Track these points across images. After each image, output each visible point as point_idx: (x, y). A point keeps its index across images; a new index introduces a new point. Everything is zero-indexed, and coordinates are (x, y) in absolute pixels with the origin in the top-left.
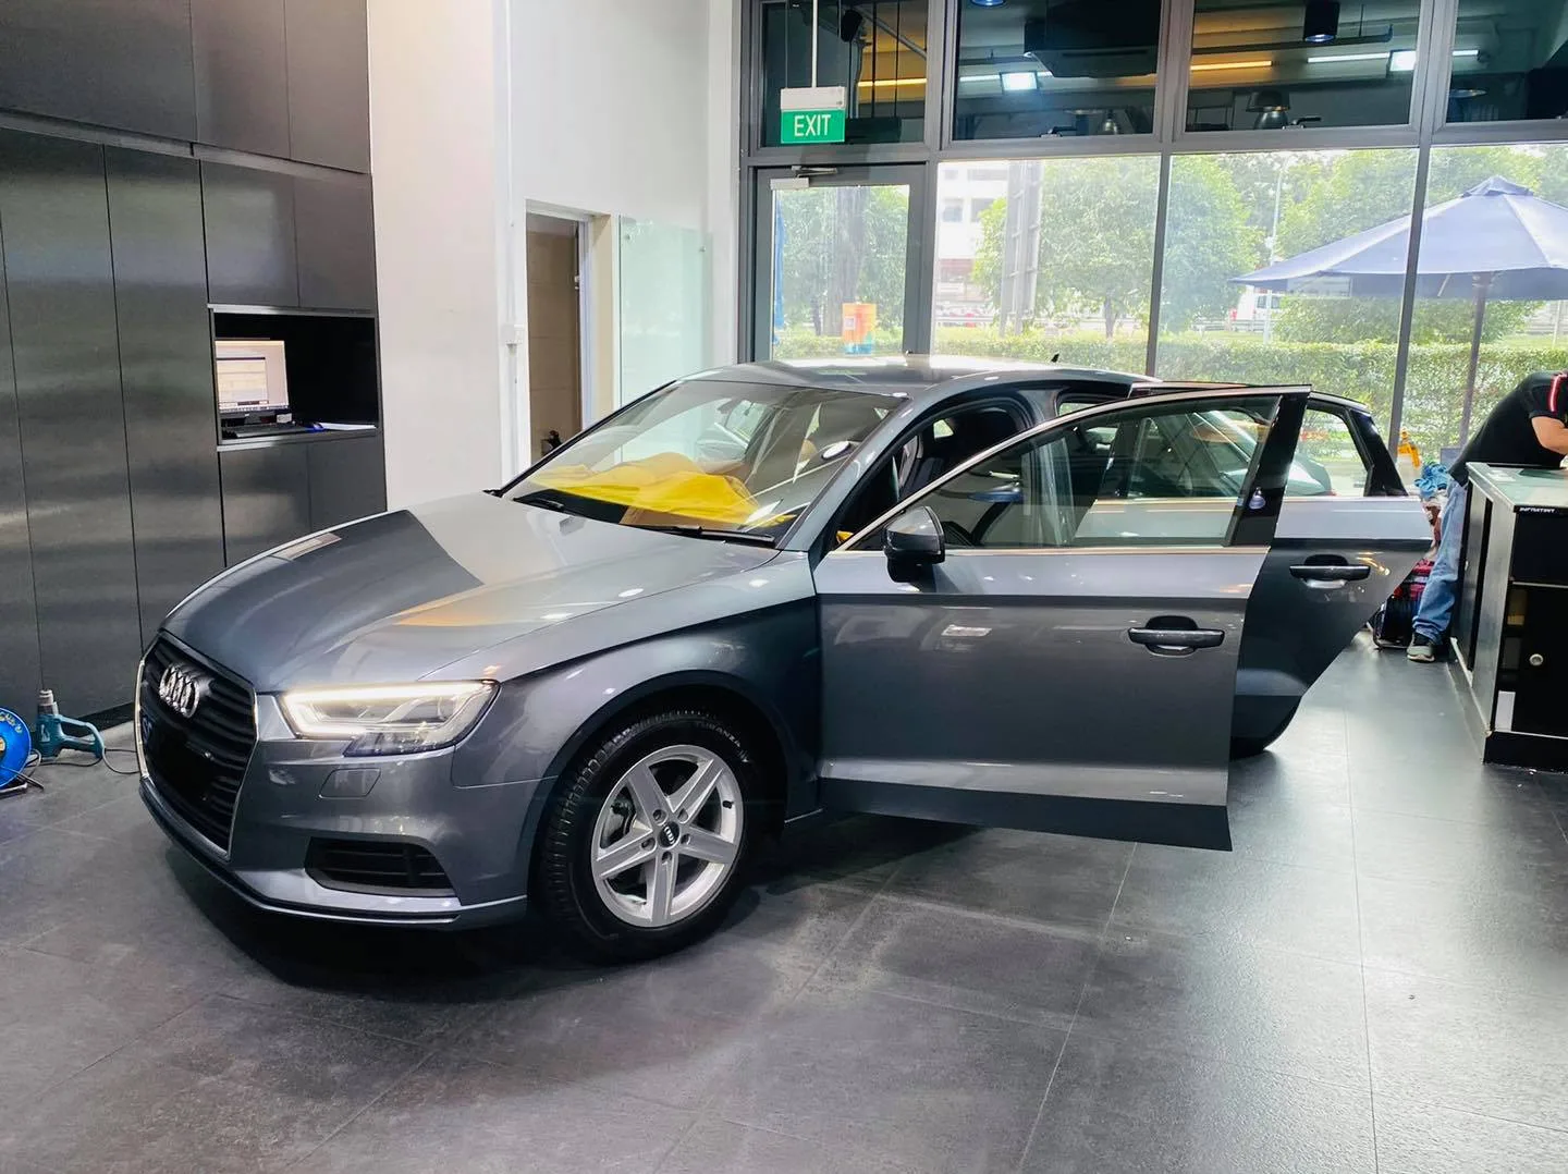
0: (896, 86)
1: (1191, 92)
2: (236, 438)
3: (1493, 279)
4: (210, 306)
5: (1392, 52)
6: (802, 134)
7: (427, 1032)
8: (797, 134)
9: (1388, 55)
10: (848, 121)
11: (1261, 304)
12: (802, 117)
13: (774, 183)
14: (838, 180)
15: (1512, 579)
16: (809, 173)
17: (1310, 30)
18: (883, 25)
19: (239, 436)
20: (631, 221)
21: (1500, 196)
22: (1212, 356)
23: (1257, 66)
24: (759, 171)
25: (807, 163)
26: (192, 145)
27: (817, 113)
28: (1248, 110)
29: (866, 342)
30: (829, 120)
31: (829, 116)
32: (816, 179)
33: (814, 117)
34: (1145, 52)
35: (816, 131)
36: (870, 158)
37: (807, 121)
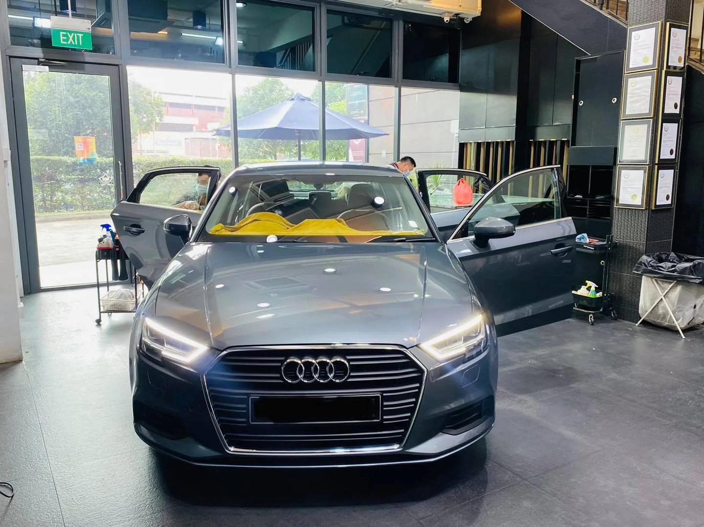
6: (66, 43)
8: (62, 42)
12: (65, 33)
13: (24, 67)
16: (49, 63)
24: (12, 59)
25: (48, 58)
27: (74, 32)
29: (91, 157)
30: (82, 37)
32: (52, 67)
33: (73, 34)
34: (159, 22)
35: (75, 43)
36: (87, 59)
37: (68, 36)
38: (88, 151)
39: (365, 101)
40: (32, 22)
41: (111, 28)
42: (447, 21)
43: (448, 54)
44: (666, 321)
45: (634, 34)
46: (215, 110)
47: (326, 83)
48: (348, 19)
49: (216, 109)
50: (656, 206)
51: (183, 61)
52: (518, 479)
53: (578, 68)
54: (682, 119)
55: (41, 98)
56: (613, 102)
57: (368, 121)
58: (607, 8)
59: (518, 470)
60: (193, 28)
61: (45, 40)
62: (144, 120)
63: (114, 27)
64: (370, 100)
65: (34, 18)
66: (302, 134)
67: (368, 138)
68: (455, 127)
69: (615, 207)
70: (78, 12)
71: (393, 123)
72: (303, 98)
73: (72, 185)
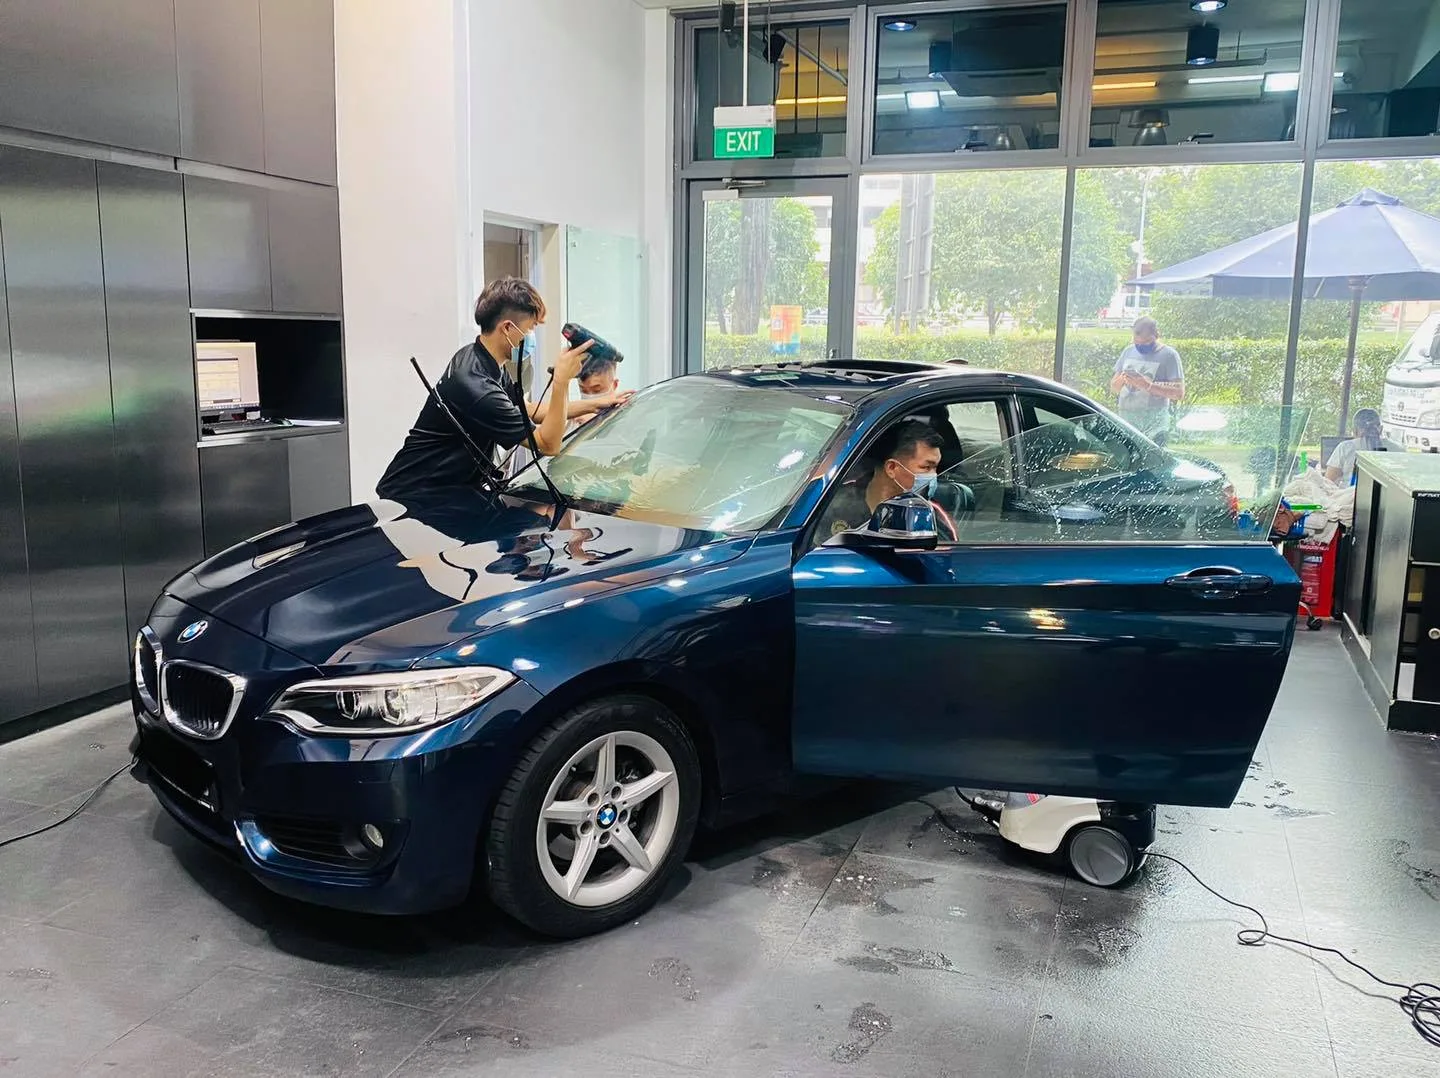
0: (818, 103)
1: (1093, 109)
2: (214, 434)
3: (1367, 282)
4: (191, 311)
5: (1266, 74)
6: (734, 150)
7: (440, 999)
8: (729, 149)
9: (1262, 77)
10: (776, 137)
11: (1130, 303)
12: (734, 134)
13: (706, 194)
14: (765, 191)
15: (1412, 559)
16: (738, 184)
17: (1192, 54)
18: (805, 51)
19: (216, 432)
20: (577, 230)
21: (1374, 206)
22: (1095, 351)
23: (1143, 87)
24: (692, 183)
25: (737, 176)
26: (176, 159)
27: (748, 130)
28: (1130, 126)
29: (793, 341)
30: (759, 136)
31: (760, 132)
32: (744, 191)
33: (745, 133)
34: (1044, 73)
35: (747, 147)
36: (796, 171)
37: (738, 138)
38: (788, 331)
70: (758, 93)
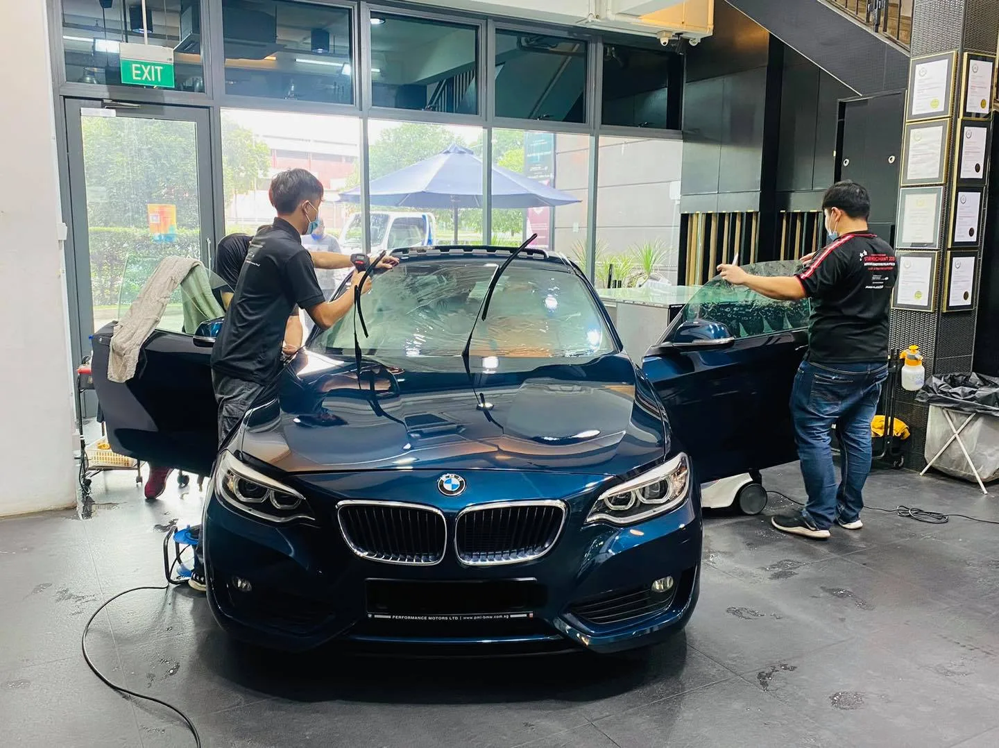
6: (139, 78)
8: (134, 78)
12: (139, 66)
13: (83, 110)
14: (137, 113)
16: (117, 105)
24: (67, 100)
25: (115, 98)
27: (151, 64)
29: (169, 232)
31: (162, 68)
32: (121, 111)
33: (149, 67)
34: (265, 46)
35: (151, 78)
36: (167, 100)
37: (142, 69)
38: (165, 224)
39: (550, 153)
40: (92, 44)
41: (200, 54)
42: (665, 43)
43: (667, 89)
44: (962, 470)
45: (918, 67)
46: (341, 161)
47: (494, 130)
48: (527, 42)
49: (344, 160)
50: (948, 307)
51: (296, 101)
52: (730, 674)
53: (842, 115)
54: (986, 186)
55: (99, 144)
56: (890, 162)
57: (554, 180)
58: (885, 30)
59: (730, 662)
60: (312, 52)
61: (112, 73)
62: (242, 175)
63: (204, 50)
64: (557, 151)
65: (95, 39)
66: (459, 201)
67: (554, 206)
68: (675, 190)
69: (892, 308)
70: (155, 31)
71: (587, 185)
72: (463, 150)
73: (141, 268)
